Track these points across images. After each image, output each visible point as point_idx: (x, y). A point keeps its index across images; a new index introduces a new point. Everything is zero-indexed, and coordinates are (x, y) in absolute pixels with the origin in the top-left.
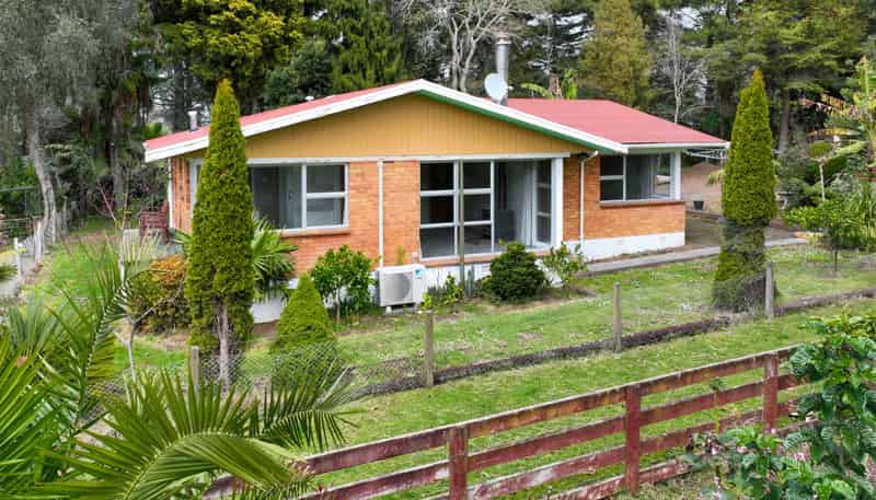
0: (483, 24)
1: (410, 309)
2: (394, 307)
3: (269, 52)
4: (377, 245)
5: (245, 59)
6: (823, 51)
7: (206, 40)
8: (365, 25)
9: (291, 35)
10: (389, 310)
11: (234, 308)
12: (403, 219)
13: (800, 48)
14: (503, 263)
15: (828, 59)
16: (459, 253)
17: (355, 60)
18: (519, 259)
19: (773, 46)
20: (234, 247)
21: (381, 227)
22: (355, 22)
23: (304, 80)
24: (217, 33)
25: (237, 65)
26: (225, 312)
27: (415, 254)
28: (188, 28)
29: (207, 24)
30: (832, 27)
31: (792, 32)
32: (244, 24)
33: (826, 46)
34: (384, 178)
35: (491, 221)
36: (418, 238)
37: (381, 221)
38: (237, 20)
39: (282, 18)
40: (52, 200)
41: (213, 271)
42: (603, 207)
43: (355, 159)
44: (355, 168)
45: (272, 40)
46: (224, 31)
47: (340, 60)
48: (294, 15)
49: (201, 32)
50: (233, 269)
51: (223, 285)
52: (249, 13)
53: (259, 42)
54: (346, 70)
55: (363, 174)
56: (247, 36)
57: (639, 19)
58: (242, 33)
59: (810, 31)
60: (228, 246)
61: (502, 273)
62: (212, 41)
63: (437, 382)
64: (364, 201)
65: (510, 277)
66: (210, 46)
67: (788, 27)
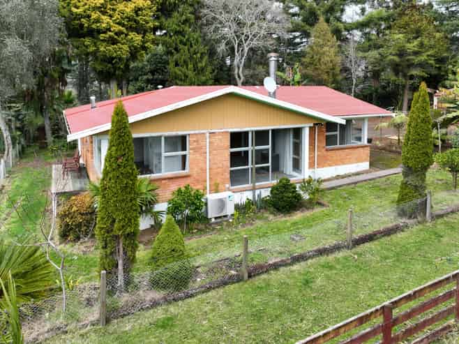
0: (252, 40)
1: (225, 219)
2: (216, 218)
3: (134, 54)
4: (206, 181)
5: (120, 59)
6: (428, 56)
7: (98, 49)
8: (188, 40)
9: (146, 45)
10: (213, 220)
11: (127, 242)
12: (221, 165)
13: (416, 53)
14: (278, 191)
15: (430, 60)
16: (251, 182)
17: (182, 59)
18: (288, 188)
19: (402, 53)
20: (127, 206)
21: (208, 171)
22: (182, 38)
23: (152, 67)
24: (104, 44)
25: (116, 62)
26: (121, 245)
27: (227, 186)
28: (87, 41)
29: (98, 39)
30: (433, 43)
31: (412, 45)
32: (120, 39)
33: (429, 53)
34: (210, 142)
35: (270, 164)
36: (229, 176)
37: (208, 168)
38: (116, 37)
39: (142, 35)
40: (10, 142)
41: (114, 221)
42: (327, 150)
43: (192, 132)
44: (192, 138)
45: (136, 48)
46: (108, 43)
47: (174, 59)
48: (148, 34)
49: (95, 43)
50: (126, 219)
51: (120, 230)
52: (123, 33)
53: (128, 49)
54: (177, 65)
55: (197, 141)
56: (121, 46)
57: (335, 37)
58: (119, 44)
59: (421, 45)
60: (123, 205)
61: (278, 196)
62: (102, 49)
63: (250, 276)
64: (198, 156)
65: (282, 198)
66: (100, 52)
67: (410, 43)
